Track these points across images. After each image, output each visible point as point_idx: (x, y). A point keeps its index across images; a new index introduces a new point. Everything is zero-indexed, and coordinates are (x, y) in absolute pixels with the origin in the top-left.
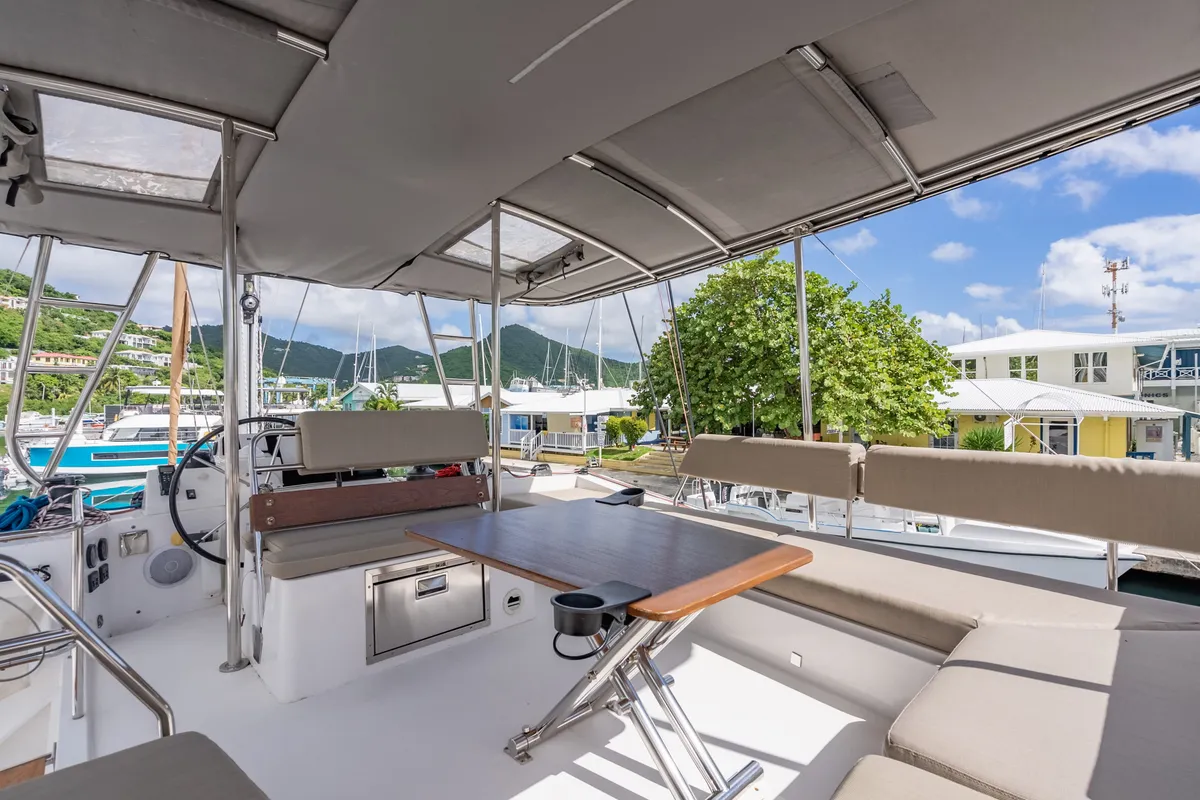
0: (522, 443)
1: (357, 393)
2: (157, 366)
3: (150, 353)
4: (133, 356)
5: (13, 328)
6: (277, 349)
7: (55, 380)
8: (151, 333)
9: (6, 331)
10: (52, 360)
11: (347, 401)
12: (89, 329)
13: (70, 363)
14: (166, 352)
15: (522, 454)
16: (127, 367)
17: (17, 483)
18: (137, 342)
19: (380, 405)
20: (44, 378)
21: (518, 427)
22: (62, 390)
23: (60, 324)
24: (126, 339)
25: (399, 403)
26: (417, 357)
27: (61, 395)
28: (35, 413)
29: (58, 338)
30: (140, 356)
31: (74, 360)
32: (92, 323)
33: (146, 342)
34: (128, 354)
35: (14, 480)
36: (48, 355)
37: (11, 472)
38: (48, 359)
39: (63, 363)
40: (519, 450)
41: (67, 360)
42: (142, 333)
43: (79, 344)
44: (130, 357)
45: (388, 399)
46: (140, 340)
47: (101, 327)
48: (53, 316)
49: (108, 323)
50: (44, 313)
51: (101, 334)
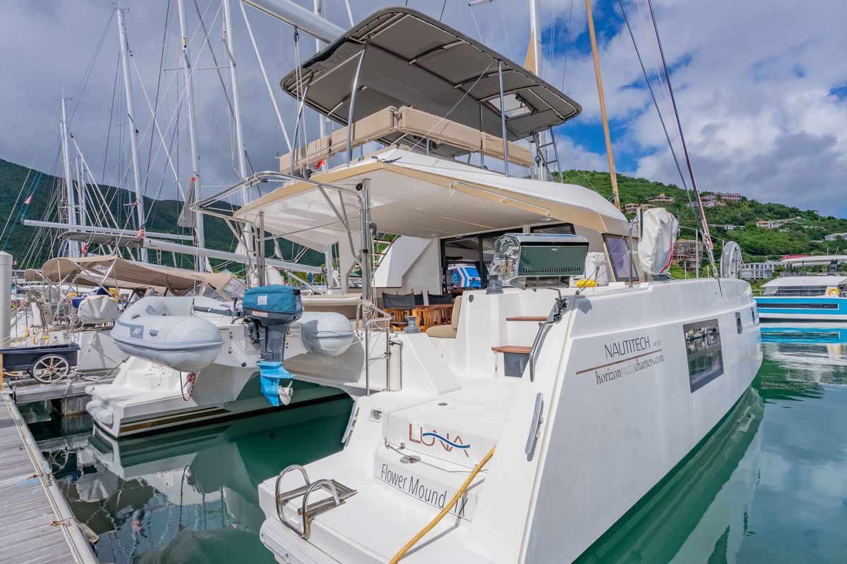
5: (771, 241)
9: (766, 244)
12: (824, 235)
23: (801, 234)
29: (799, 245)
32: (826, 230)
43: (814, 247)
47: (833, 231)
48: (797, 229)
49: (839, 227)
50: (791, 228)
51: (831, 238)
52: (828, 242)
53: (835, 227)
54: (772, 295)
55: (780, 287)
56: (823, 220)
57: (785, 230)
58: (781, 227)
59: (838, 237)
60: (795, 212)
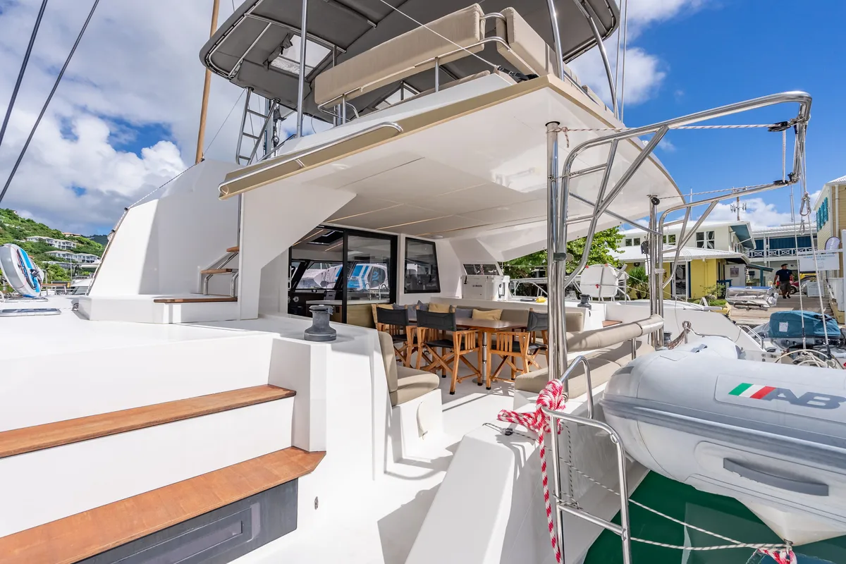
2: (77, 262)
3: (71, 253)
8: (72, 238)
12: (25, 235)
14: (84, 253)
16: (54, 263)
18: (62, 245)
23: (3, 231)
24: (53, 243)
30: (64, 255)
32: (27, 231)
33: (69, 246)
34: (55, 253)
42: (65, 239)
44: (57, 256)
46: (64, 243)
47: (34, 234)
49: (39, 231)
51: (33, 239)
52: (31, 243)
53: (35, 229)
56: (23, 222)
59: (40, 240)
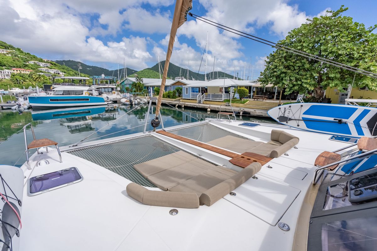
0: (197, 97)
1: (126, 81)
2: (52, 73)
3: (49, 69)
4: (44, 70)
5: (4, 60)
6: (88, 69)
7: (21, 77)
8: (47, 62)
9: (1, 61)
10: (18, 71)
11: (123, 84)
12: (28, 61)
13: (24, 72)
14: (54, 69)
15: (197, 102)
16: (42, 74)
17: (25, 109)
18: (44, 65)
19: (137, 85)
20: (17, 77)
21: (194, 92)
22: (24, 81)
23: (18, 59)
24: (40, 64)
25: (143, 84)
26: (133, 72)
27: (24, 83)
28: (17, 88)
29: (19, 64)
30: (46, 70)
31: (25, 71)
32: (28, 59)
33: (47, 65)
34: (42, 69)
35: (23, 108)
36: (17, 69)
37: (22, 105)
38: (17, 71)
39: (22, 72)
40: (196, 100)
41: (23, 71)
42: (45, 62)
43: (26, 66)
44: (43, 70)
45: (139, 82)
46: (45, 64)
47: (31, 60)
48: (16, 56)
49: (33, 59)
50: (12, 55)
51: (32, 62)
52: (31, 64)
53: (31, 58)
54: (61, 95)
55: (64, 91)
56: (25, 54)
57: (10, 55)
58: (7, 54)
59: (34, 63)
60: (12, 47)
